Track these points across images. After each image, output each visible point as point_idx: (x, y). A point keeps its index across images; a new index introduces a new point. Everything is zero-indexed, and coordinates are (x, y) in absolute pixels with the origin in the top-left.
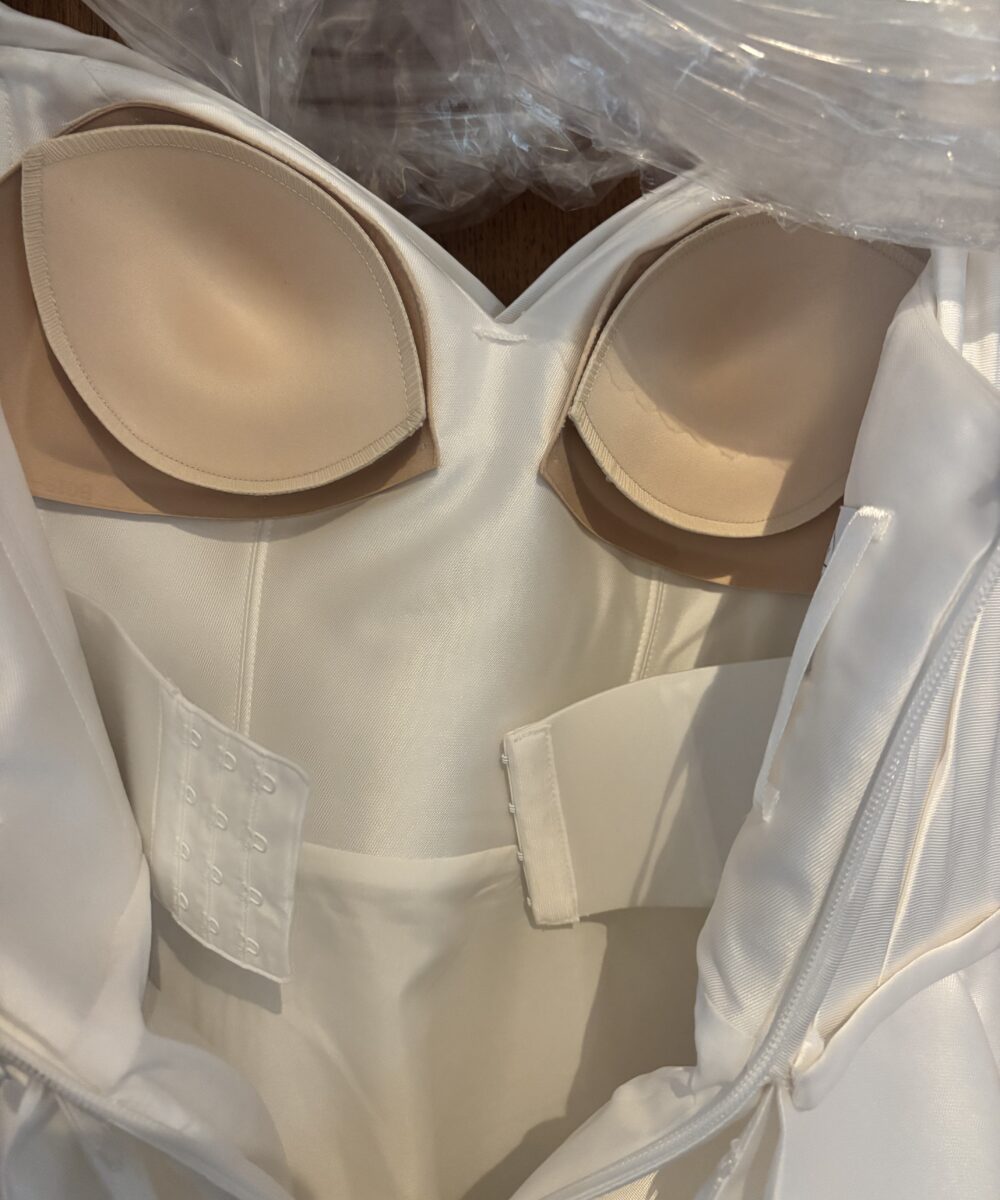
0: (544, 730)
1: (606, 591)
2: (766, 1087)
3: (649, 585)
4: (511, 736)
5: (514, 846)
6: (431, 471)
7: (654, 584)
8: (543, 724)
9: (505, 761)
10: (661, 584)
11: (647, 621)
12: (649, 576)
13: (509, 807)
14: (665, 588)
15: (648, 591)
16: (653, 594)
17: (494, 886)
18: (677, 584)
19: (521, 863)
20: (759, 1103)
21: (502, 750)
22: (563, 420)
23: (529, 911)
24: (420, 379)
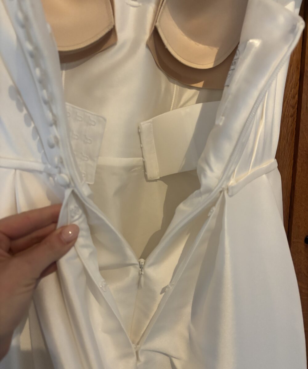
0: (150, 122)
1: (163, 86)
2: (221, 192)
3: (174, 86)
4: (142, 123)
5: (142, 158)
6: (115, 44)
7: (175, 85)
8: (151, 120)
9: (140, 131)
10: (177, 86)
11: (174, 97)
12: (174, 83)
13: (141, 146)
14: (178, 87)
15: (174, 88)
16: (175, 89)
17: (136, 169)
18: (182, 87)
19: (144, 162)
20: (220, 195)
21: (139, 128)
22: (153, 28)
23: (146, 176)
24: (112, 13)
